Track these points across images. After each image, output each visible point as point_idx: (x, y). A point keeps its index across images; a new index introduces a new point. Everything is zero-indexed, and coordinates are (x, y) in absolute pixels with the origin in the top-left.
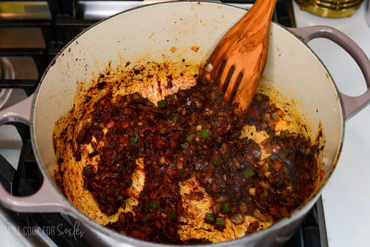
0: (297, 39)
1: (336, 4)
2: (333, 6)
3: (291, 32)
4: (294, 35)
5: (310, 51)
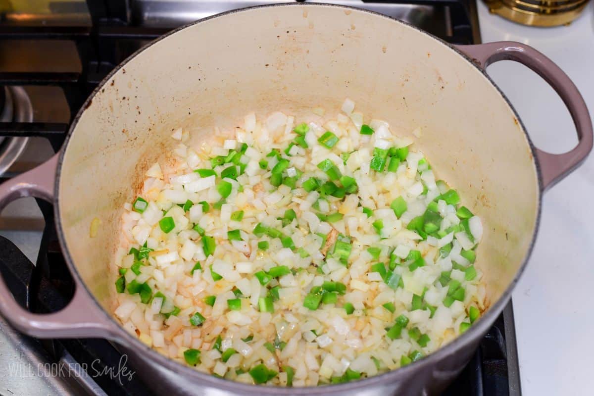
0: (469, 64)
1: (546, 4)
2: (542, 8)
3: (460, 52)
4: (464, 57)
5: (490, 82)
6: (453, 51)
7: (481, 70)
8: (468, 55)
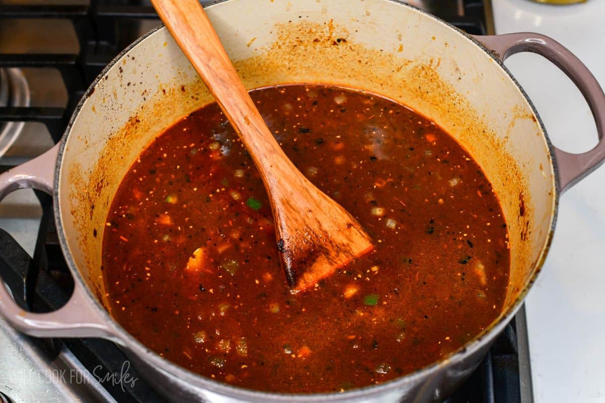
0: (488, 56)
3: (478, 43)
4: (482, 48)
5: (508, 76)
7: (500, 63)
8: (486, 46)
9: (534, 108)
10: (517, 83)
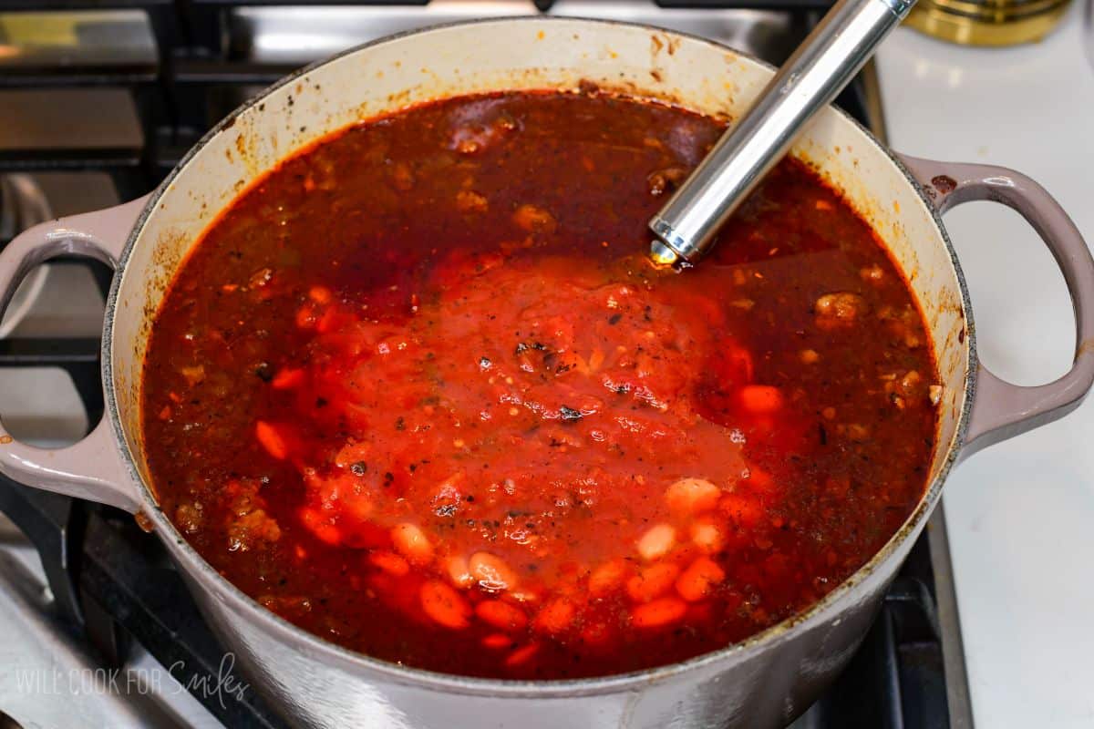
0: (915, 192)
1: (993, 5)
3: (903, 168)
4: (909, 179)
5: (939, 231)
6: (893, 163)
7: (932, 208)
8: (915, 176)
9: (966, 294)
10: (950, 247)
